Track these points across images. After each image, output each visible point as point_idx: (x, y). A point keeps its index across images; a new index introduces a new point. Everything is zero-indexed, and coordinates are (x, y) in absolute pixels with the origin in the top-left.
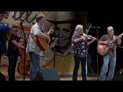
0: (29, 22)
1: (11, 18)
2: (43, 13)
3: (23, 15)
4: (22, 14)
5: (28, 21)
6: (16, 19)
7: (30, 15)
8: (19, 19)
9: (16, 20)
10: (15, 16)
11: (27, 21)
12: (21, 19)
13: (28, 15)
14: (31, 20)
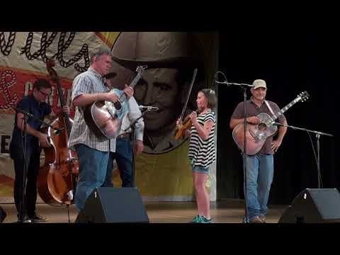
0: (67, 63)
1: (20, 52)
2: (104, 41)
3: (51, 46)
4: (46, 43)
5: (64, 62)
6: (31, 57)
7: (69, 45)
8: (40, 57)
9: (30, 59)
10: (30, 48)
11: (60, 62)
12: (45, 56)
13: (63, 47)
14: (73, 60)
